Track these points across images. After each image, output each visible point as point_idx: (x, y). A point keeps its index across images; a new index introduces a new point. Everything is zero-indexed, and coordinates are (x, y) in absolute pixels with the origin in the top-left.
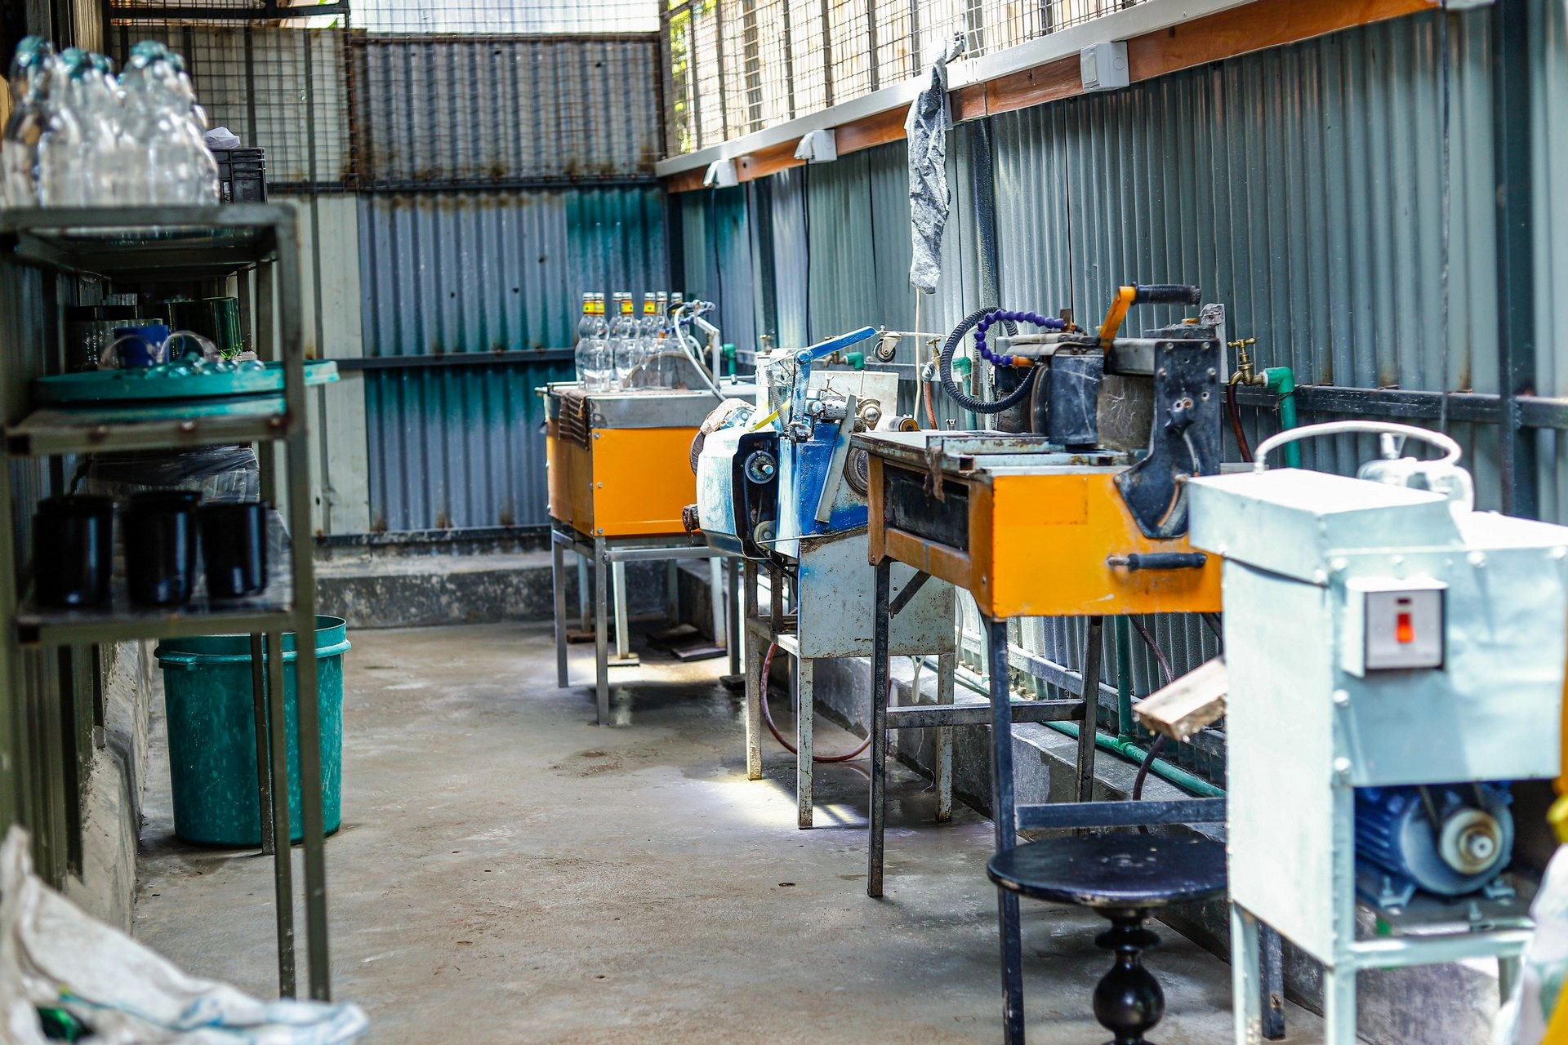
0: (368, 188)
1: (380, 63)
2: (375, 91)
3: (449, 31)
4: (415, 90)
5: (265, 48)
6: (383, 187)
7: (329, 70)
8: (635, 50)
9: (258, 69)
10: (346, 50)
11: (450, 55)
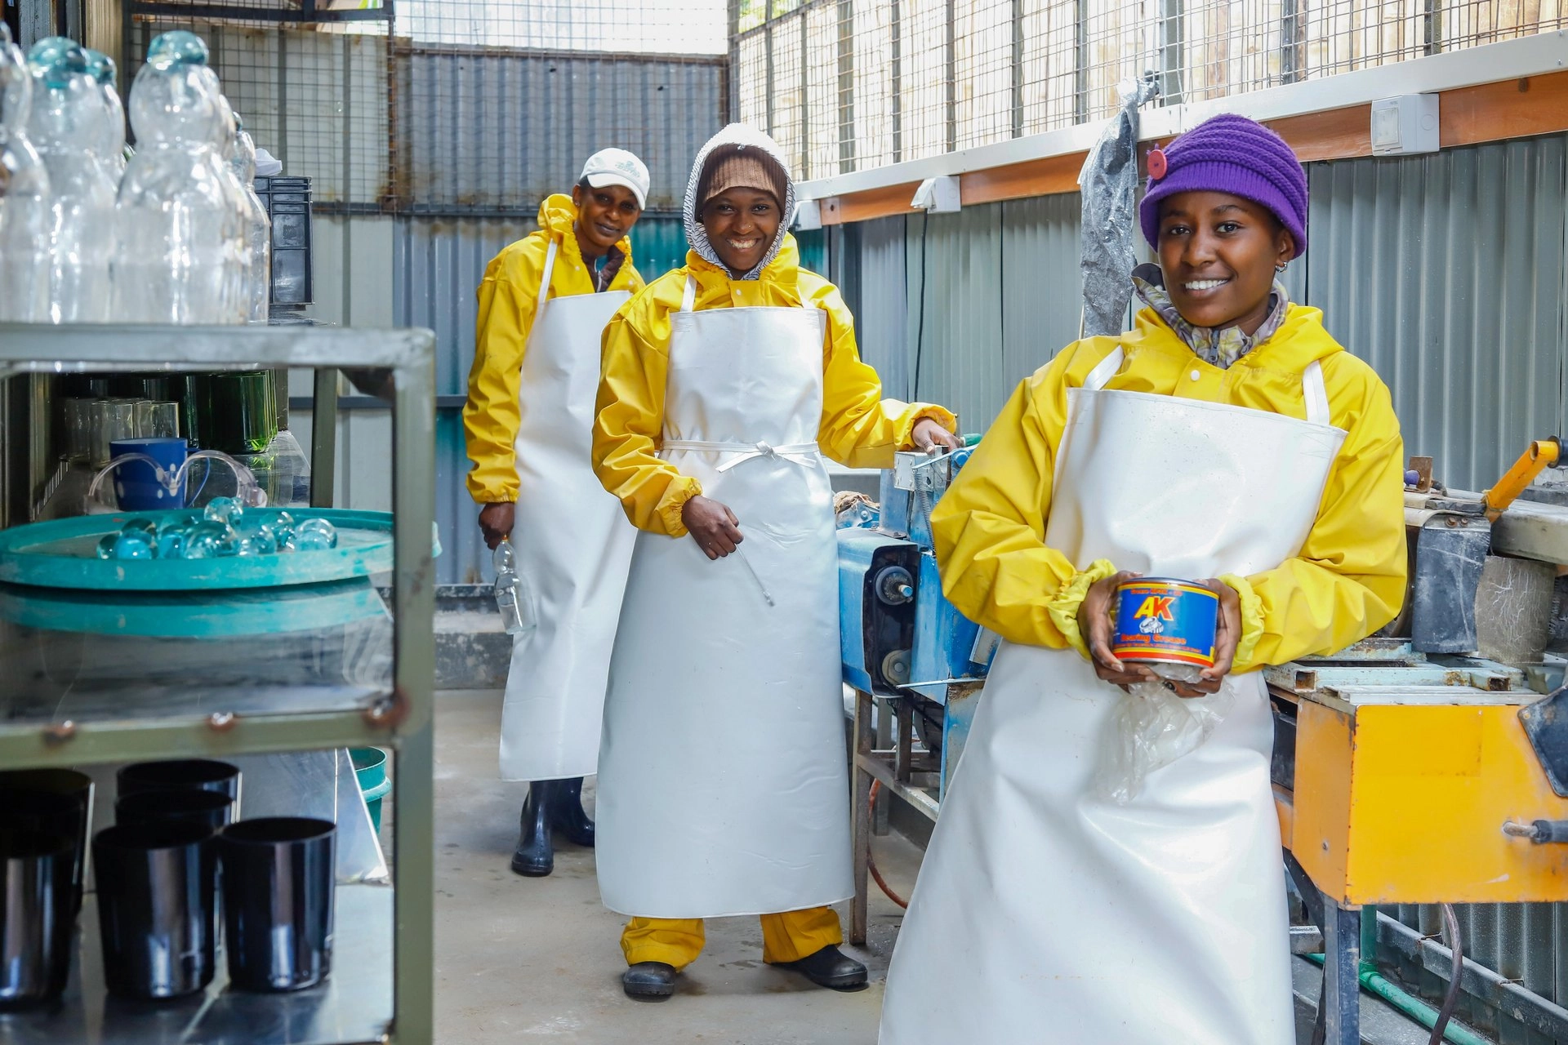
0: (407, 211)
1: (425, 75)
2: (418, 106)
3: (502, 44)
4: (461, 106)
5: (301, 54)
6: (422, 211)
7: (370, 81)
8: (701, 74)
9: (291, 77)
10: (389, 59)
11: (502, 71)
